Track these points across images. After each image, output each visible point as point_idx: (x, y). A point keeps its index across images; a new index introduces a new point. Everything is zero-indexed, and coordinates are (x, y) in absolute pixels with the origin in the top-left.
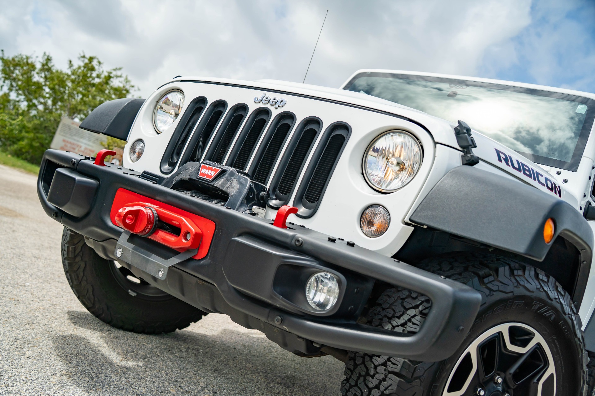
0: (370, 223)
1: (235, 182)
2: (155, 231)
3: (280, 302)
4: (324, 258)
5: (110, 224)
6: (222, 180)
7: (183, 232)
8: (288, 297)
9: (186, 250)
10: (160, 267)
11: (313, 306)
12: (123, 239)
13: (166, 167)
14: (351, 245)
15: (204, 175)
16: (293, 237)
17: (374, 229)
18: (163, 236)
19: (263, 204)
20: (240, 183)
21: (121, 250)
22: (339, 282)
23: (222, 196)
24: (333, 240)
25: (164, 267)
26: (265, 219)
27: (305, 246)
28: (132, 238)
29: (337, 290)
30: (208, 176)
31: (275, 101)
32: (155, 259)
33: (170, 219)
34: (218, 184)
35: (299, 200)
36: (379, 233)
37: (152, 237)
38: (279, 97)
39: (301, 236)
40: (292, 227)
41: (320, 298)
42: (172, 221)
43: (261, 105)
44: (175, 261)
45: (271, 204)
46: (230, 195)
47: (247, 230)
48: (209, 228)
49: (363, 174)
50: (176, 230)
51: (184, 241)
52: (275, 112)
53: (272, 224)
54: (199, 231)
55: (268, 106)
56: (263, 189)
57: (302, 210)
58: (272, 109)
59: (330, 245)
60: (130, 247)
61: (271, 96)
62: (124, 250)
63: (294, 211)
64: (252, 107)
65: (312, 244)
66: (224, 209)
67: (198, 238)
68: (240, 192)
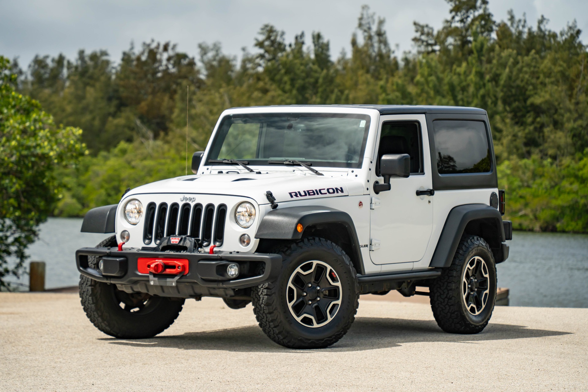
0: (244, 242)
1: (187, 241)
2: (165, 270)
3: (221, 278)
4: (230, 260)
5: (140, 274)
6: (182, 242)
7: (177, 266)
8: (222, 275)
9: (180, 273)
10: (172, 282)
11: (230, 276)
12: (151, 277)
13: (147, 241)
14: (238, 252)
15: (173, 242)
16: (218, 256)
17: (246, 243)
18: (168, 271)
19: (201, 246)
20: (190, 241)
21: (153, 281)
22: (237, 266)
23: (185, 248)
24: (231, 253)
25: (174, 281)
26: (205, 252)
27: (223, 258)
28: (155, 275)
29: (237, 268)
30: (176, 242)
31: (190, 199)
32: (168, 280)
33: (168, 263)
34: (181, 244)
35: (215, 241)
36: (248, 244)
37: (164, 273)
38: (192, 196)
39: (220, 255)
40: (216, 252)
41: (233, 273)
42: (169, 264)
43: (184, 202)
44: (177, 278)
45: (204, 245)
46: (188, 247)
47: (201, 258)
48: (186, 262)
49: (236, 222)
50: (173, 267)
51: (179, 270)
52: (192, 205)
53: (209, 254)
54: (183, 264)
55: (188, 202)
56: (199, 240)
57: (217, 244)
58: (190, 203)
59: (231, 255)
60: (156, 279)
61: (188, 196)
62: (154, 281)
63: (215, 246)
64: (181, 204)
65: (225, 256)
66: (189, 254)
67: (184, 267)
68: (191, 244)
